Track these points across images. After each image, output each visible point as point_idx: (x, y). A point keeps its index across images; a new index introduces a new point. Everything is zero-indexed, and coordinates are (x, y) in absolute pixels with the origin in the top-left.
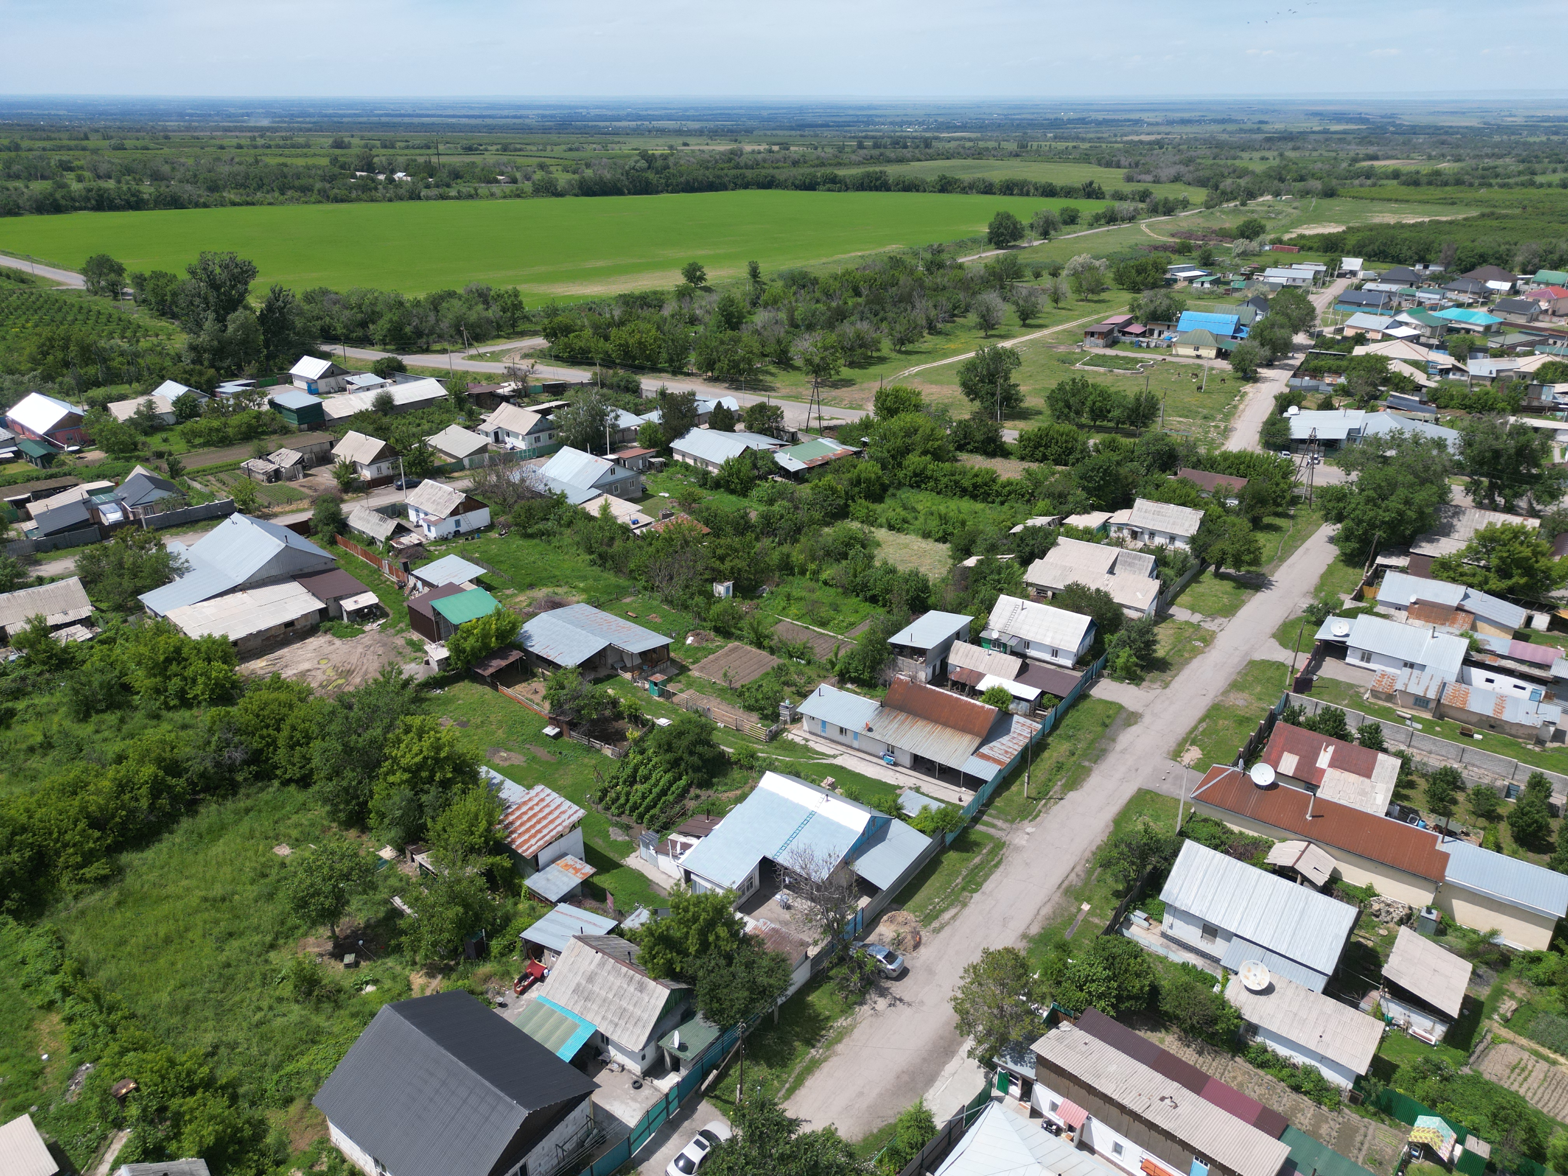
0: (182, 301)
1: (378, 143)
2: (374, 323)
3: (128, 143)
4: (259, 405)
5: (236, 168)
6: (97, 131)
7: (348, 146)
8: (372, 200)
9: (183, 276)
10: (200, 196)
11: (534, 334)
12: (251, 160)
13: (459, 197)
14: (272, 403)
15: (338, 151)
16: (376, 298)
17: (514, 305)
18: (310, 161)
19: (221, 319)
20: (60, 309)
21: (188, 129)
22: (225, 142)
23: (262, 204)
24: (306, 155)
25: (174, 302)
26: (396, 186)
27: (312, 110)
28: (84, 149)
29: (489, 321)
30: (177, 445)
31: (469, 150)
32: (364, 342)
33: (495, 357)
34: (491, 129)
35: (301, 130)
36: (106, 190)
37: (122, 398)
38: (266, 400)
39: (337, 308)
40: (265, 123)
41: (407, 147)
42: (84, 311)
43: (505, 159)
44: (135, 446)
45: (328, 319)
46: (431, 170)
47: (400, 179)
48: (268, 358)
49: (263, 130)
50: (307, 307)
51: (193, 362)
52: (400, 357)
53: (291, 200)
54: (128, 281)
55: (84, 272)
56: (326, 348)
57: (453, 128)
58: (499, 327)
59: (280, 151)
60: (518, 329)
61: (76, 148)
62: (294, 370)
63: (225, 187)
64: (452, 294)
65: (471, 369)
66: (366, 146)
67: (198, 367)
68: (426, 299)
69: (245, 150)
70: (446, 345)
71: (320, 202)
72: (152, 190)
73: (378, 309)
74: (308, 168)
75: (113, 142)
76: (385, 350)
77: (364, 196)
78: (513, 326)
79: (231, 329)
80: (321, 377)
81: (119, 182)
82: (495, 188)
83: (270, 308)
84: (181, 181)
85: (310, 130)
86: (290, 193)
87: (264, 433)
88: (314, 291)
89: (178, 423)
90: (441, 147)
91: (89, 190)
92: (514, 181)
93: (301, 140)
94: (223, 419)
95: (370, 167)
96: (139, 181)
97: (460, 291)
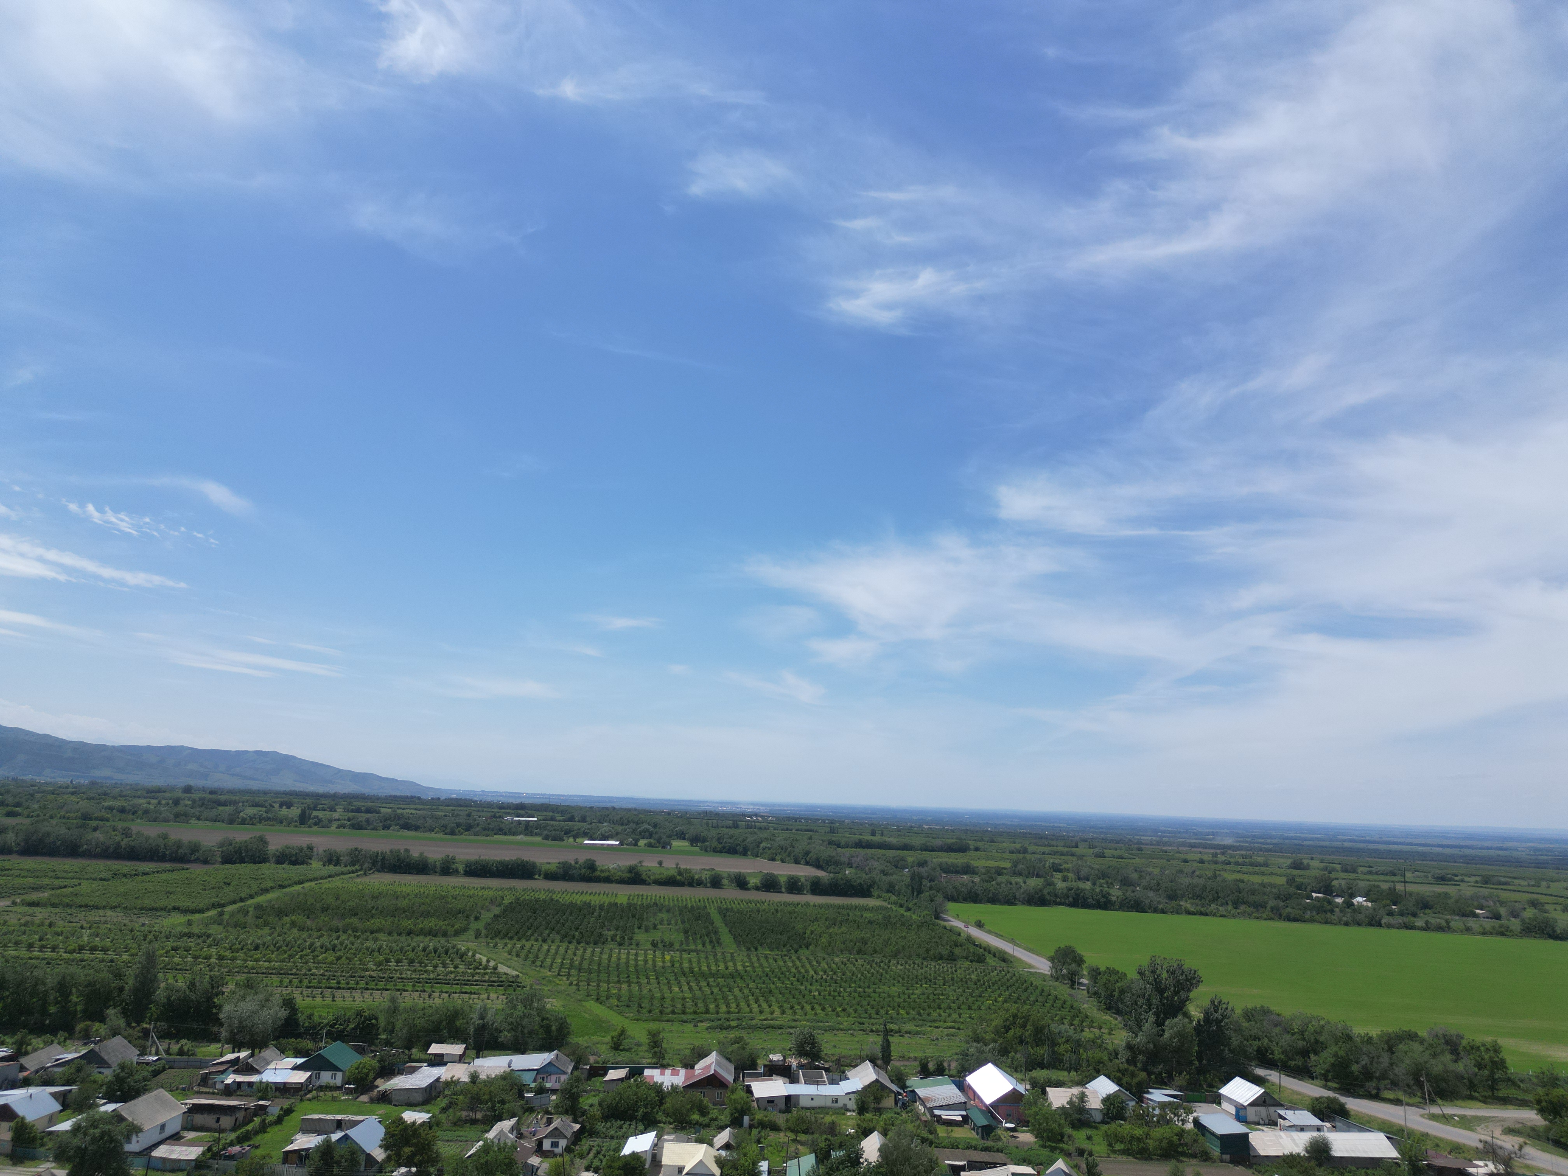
0: (1127, 998)
1: (1338, 867)
2: (1316, 1054)
3: (1108, 852)
4: (1184, 1122)
5: (1196, 881)
6: (1085, 841)
7: (1307, 868)
8: (1327, 923)
9: (1132, 975)
10: (1159, 903)
11: (1523, 1104)
12: (1209, 874)
13: (1427, 928)
14: (1196, 1122)
15: (1296, 872)
16: (1323, 1027)
17: (1494, 1063)
18: (1267, 880)
19: (1159, 1023)
20: (1026, 990)
21: (1158, 844)
22: (1190, 857)
23: (1214, 915)
24: (1263, 874)
25: (1120, 999)
26: (1355, 911)
27: (1274, 833)
28: (1073, 855)
29: (1459, 1077)
30: (1099, 1147)
31: (1442, 879)
32: (1303, 1073)
33: (1466, 1123)
34: (1469, 860)
35: (1261, 850)
36: (1083, 890)
37: (1059, 1084)
38: (1191, 1118)
39: (1278, 1029)
40: (1228, 841)
41: (1370, 873)
42: (1045, 994)
43: (1485, 892)
44: (1060, 1137)
45: (1266, 1041)
46: (1395, 898)
47: (1360, 905)
48: (1200, 1071)
49: (1224, 848)
50: (1245, 1024)
51: (1128, 1062)
52: (1343, 1099)
53: (1243, 914)
54: (1085, 972)
55: (1052, 959)
56: (1260, 1072)
57: (1424, 856)
58: (1472, 1086)
59: (1238, 868)
60: (1500, 1094)
61: (1067, 854)
62: (1224, 1091)
63: (1183, 896)
64: (1412, 1036)
65: (1431, 1132)
66: (1325, 869)
67: (1132, 1068)
68: (1380, 1037)
69: (1206, 865)
70: (1401, 1095)
71: (1271, 919)
72: (1120, 893)
73: (1322, 1039)
74: (1263, 885)
75: (1096, 850)
76: (1325, 1087)
77: (1317, 917)
78: (1492, 1088)
79: (1167, 1035)
80: (1251, 1104)
81: (1094, 884)
82: (1471, 922)
83: (1207, 1019)
84: (1145, 888)
85: (1270, 850)
86: (1243, 908)
87: (1183, 1154)
88: (1255, 1009)
89: (1103, 1122)
90: (1409, 875)
91: (1070, 889)
92: (1497, 917)
93: (1260, 859)
94: (1146, 1128)
95: (1328, 890)
96: (1110, 885)
97: (1423, 1033)
